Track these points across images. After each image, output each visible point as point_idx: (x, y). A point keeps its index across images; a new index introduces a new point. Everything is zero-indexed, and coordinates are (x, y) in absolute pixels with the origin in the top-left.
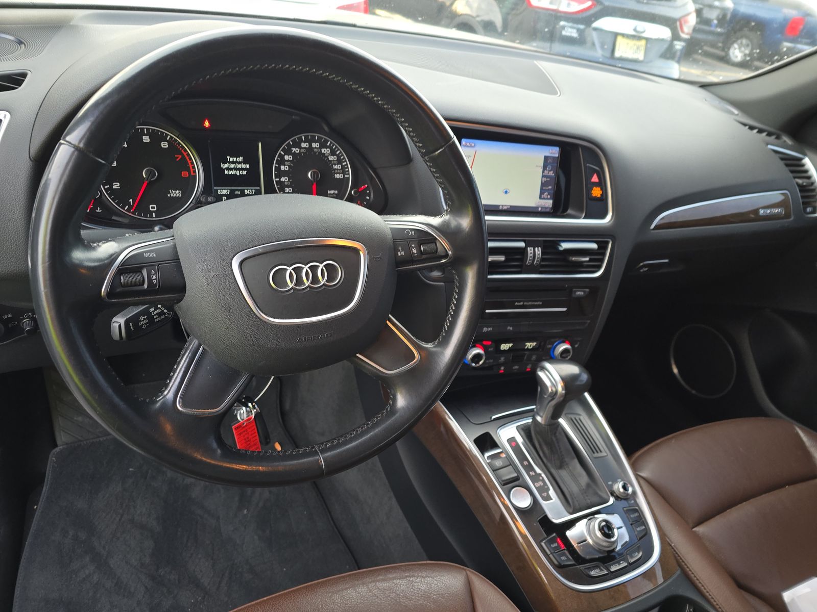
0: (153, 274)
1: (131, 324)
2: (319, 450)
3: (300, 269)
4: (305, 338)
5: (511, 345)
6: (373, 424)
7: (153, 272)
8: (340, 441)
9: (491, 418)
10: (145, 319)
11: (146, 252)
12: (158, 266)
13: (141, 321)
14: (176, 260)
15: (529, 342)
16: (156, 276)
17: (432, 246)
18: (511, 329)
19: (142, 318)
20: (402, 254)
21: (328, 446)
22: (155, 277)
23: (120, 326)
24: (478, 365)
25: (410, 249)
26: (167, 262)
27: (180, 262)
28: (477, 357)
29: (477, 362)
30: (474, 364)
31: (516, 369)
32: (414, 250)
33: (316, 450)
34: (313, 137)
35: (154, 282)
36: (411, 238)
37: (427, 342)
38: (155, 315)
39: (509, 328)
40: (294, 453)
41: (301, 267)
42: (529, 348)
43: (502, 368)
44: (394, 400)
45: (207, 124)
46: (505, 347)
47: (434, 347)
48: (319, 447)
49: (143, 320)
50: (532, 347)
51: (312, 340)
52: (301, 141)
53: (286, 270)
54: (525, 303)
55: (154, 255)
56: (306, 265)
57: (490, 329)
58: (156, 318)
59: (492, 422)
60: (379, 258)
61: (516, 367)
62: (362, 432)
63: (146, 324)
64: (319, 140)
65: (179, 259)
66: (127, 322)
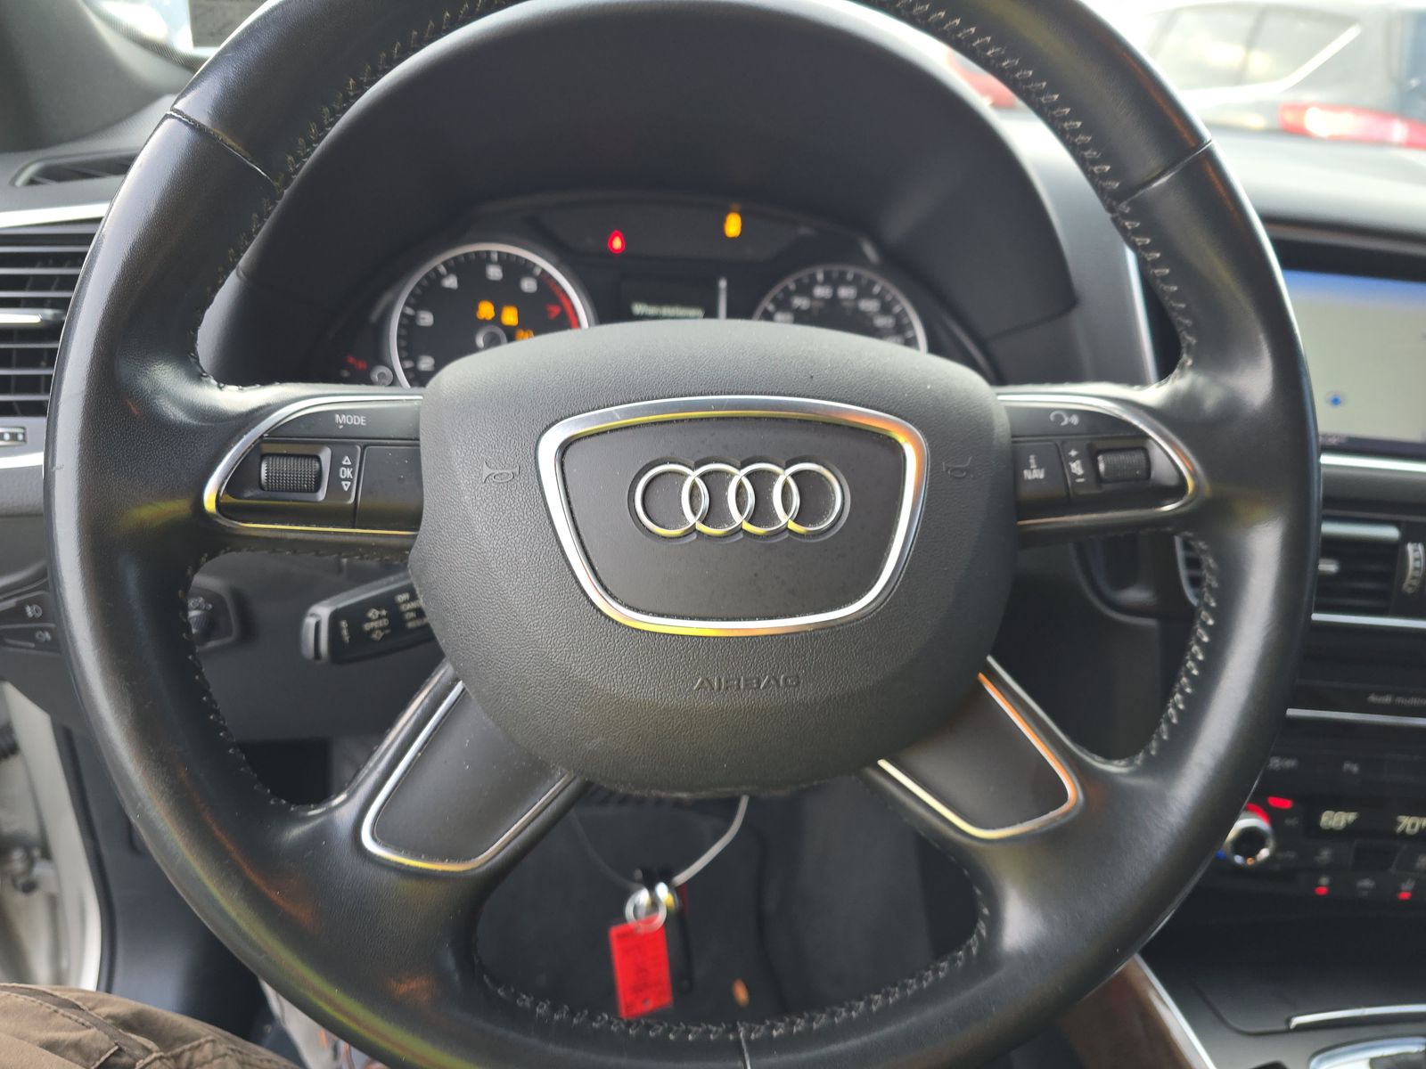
0: (346, 466)
1: (344, 624)
2: (748, 1041)
3: (724, 477)
4: (720, 680)
5: (1351, 817)
6: (921, 989)
7: (346, 461)
8: (815, 1026)
9: (1288, 1021)
10: (380, 617)
11: (341, 412)
12: (363, 448)
13: (370, 620)
14: (413, 441)
15: (1410, 814)
16: (353, 473)
17: (1135, 458)
18: (1355, 769)
19: (373, 613)
20: (1039, 474)
21: (775, 1033)
22: (348, 473)
23: (318, 625)
24: (1250, 861)
25: (1063, 462)
26: (389, 442)
27: (418, 445)
28: (1251, 840)
29: (1253, 853)
30: (1238, 859)
31: (1364, 889)
32: (1076, 468)
33: (738, 1041)
34: (842, 275)
35: (346, 485)
36: (1070, 432)
37: (1109, 756)
38: (410, 611)
39: (1347, 766)
40: (671, 1037)
41: (727, 473)
42: (1408, 830)
43: (1324, 881)
44: (995, 922)
45: (617, 243)
46: (1334, 819)
47: (1131, 774)
48: (750, 1031)
49: (376, 621)
50: (1416, 829)
51: (739, 688)
52: (813, 282)
53: (684, 476)
54: (1400, 700)
55: (361, 421)
56: (739, 469)
57: (1290, 763)
58: (412, 620)
59: (1290, 1037)
60: (962, 470)
61: (1367, 883)
62: (885, 1009)
63: (382, 629)
64: (856, 281)
65: (418, 440)
66: (335, 617)
